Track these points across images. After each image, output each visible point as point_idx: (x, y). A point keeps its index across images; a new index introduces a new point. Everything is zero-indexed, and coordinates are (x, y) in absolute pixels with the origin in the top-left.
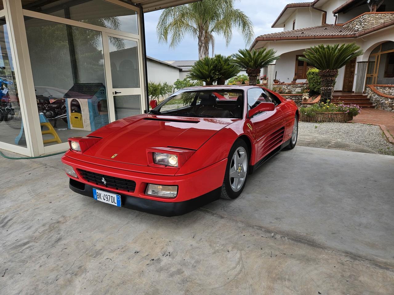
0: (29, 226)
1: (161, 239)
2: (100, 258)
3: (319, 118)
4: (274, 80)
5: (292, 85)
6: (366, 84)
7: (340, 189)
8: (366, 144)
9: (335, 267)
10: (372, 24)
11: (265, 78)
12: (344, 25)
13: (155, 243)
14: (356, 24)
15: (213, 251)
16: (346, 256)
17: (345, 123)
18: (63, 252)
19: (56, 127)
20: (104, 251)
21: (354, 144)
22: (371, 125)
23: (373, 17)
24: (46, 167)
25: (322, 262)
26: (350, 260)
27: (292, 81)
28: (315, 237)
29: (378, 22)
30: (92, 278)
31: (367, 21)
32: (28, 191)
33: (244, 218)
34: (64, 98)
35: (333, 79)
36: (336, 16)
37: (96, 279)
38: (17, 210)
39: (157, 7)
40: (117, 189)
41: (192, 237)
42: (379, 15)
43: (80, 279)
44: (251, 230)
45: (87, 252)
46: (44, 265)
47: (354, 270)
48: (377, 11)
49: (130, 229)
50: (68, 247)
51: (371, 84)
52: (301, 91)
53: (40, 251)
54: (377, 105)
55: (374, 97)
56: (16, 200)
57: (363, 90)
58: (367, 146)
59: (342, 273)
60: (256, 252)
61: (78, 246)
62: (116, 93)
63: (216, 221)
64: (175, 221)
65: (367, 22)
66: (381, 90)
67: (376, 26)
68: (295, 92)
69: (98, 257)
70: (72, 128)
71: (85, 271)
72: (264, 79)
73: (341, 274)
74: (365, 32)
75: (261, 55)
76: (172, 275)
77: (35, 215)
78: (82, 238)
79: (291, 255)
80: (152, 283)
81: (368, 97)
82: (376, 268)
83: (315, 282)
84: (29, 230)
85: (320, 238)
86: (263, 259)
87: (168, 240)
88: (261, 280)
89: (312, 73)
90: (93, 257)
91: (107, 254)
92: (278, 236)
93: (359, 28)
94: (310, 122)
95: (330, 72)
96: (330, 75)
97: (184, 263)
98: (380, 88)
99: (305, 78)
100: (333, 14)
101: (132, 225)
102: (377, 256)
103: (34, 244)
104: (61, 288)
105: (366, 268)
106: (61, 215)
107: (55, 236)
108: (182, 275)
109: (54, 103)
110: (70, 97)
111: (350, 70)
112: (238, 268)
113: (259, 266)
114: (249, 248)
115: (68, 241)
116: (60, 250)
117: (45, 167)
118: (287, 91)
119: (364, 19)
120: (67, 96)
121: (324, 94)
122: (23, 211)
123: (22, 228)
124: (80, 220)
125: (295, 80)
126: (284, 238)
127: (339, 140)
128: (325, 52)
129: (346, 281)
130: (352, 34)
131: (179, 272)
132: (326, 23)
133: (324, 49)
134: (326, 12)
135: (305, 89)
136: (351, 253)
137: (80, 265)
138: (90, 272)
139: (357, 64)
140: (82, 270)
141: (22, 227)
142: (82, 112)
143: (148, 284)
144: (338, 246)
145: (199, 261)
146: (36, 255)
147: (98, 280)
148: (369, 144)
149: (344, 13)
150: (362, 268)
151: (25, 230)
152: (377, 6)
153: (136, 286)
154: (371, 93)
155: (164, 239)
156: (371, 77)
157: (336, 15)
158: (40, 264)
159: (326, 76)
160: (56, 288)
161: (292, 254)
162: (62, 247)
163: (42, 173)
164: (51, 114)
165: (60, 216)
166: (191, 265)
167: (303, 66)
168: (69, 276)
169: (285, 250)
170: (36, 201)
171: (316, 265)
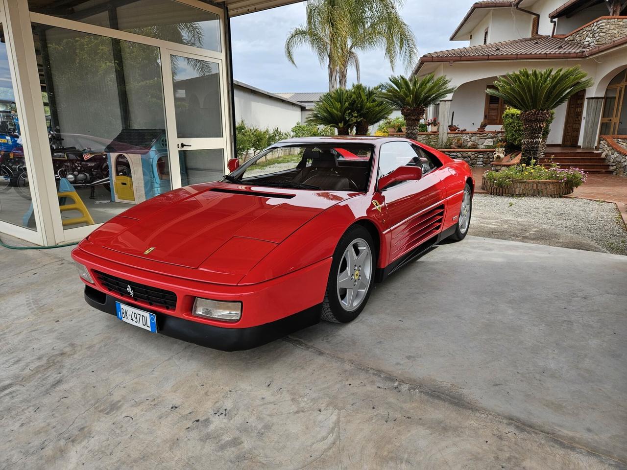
0: (16, 359)
1: (217, 387)
2: (116, 415)
3: (518, 189)
4: (449, 126)
5: (478, 135)
6: (601, 133)
7: (523, 311)
8: (588, 234)
9: (487, 442)
10: (613, 35)
11: (435, 123)
12: (567, 37)
13: (206, 394)
14: (586, 35)
15: (296, 409)
16: (509, 424)
17: (560, 199)
18: (60, 403)
19: (94, 199)
20: (123, 404)
21: (569, 234)
22: (602, 202)
23: (613, 23)
24: (62, 264)
25: (467, 433)
26: (514, 432)
27: (479, 127)
28: (465, 391)
29: (622, 32)
30: (97, 448)
31: (604, 31)
32: (27, 301)
33: (356, 355)
34: (105, 152)
35: (542, 126)
36: (555, 22)
37: (103, 449)
38: (5, 332)
39: (251, 8)
40: (151, 304)
41: (267, 384)
42: (624, 20)
43: (78, 448)
44: (363, 375)
45: (96, 405)
46: (28, 423)
47: (518, 448)
48: (621, 14)
49: (172, 368)
50: (69, 395)
51: (608, 135)
52: (493, 144)
53: (26, 399)
54: (617, 168)
55: (613, 156)
56: (5, 316)
57: (596, 144)
58: (589, 237)
59: (496, 454)
60: (363, 412)
61: (85, 394)
62: (183, 145)
63: (310, 359)
64: (245, 358)
65: (603, 33)
66: (624, 144)
67: (619, 38)
68: (483, 146)
69: (112, 413)
70: (117, 200)
71: (88, 435)
72: (433, 125)
73: (493, 455)
74: (600, 48)
75: (425, 85)
76: (222, 448)
77: (30, 340)
78: (94, 381)
79: (420, 419)
80: (189, 460)
81: (603, 156)
82: (554, 447)
83: (449, 467)
84: (16, 366)
85: (472, 393)
86: (372, 425)
87: (227, 389)
88: (362, 461)
89: (510, 115)
90: (105, 412)
91: (126, 410)
92: (405, 388)
93: (590, 42)
94: (502, 195)
95: (538, 114)
96: (537, 119)
97: (245, 429)
98: (622, 142)
99: (500, 124)
100: (549, 19)
101: (175, 362)
102: (561, 426)
103: (18, 389)
104: (46, 462)
105: (538, 446)
106: (69, 342)
107: (53, 376)
108: (241, 446)
109: (90, 160)
110: (114, 151)
111: (575, 110)
112: (331, 439)
113: (365, 437)
114: (354, 406)
115: (71, 384)
116: (57, 398)
117: (60, 262)
118: (470, 144)
119: (599, 28)
120: (110, 148)
121: (526, 150)
122: (12, 334)
123: (7, 361)
124: (96, 352)
125: (483, 126)
126: (414, 390)
127: (545, 226)
128: (530, 82)
129: (501, 467)
130: (578, 51)
131: (236, 442)
132: (539, 33)
133: (528, 76)
134: (538, 16)
135: (500, 140)
136: (518, 420)
137: (82, 425)
138: (96, 438)
139: (586, 101)
140: (84, 432)
141: (5, 360)
142: (132, 175)
143: (183, 461)
144: (499, 407)
145: (271, 425)
146: (19, 407)
147: (106, 452)
148: (594, 235)
149: (568, 17)
150: (531, 446)
151: (10, 365)
152: (621, 5)
153: (163, 464)
154: (609, 149)
155: (221, 387)
156: (609, 123)
157: (554, 20)
158: (22, 421)
159: (531, 121)
160: (39, 462)
161: (420, 417)
162: (61, 394)
163: (54, 273)
164: (85, 177)
165: (67, 344)
166: (255, 431)
167: (498, 103)
168: (62, 443)
169: (411, 411)
170: (36, 318)
171: (456, 437)
